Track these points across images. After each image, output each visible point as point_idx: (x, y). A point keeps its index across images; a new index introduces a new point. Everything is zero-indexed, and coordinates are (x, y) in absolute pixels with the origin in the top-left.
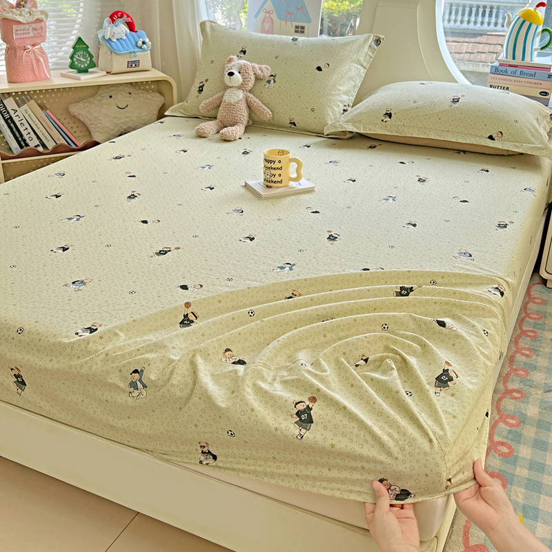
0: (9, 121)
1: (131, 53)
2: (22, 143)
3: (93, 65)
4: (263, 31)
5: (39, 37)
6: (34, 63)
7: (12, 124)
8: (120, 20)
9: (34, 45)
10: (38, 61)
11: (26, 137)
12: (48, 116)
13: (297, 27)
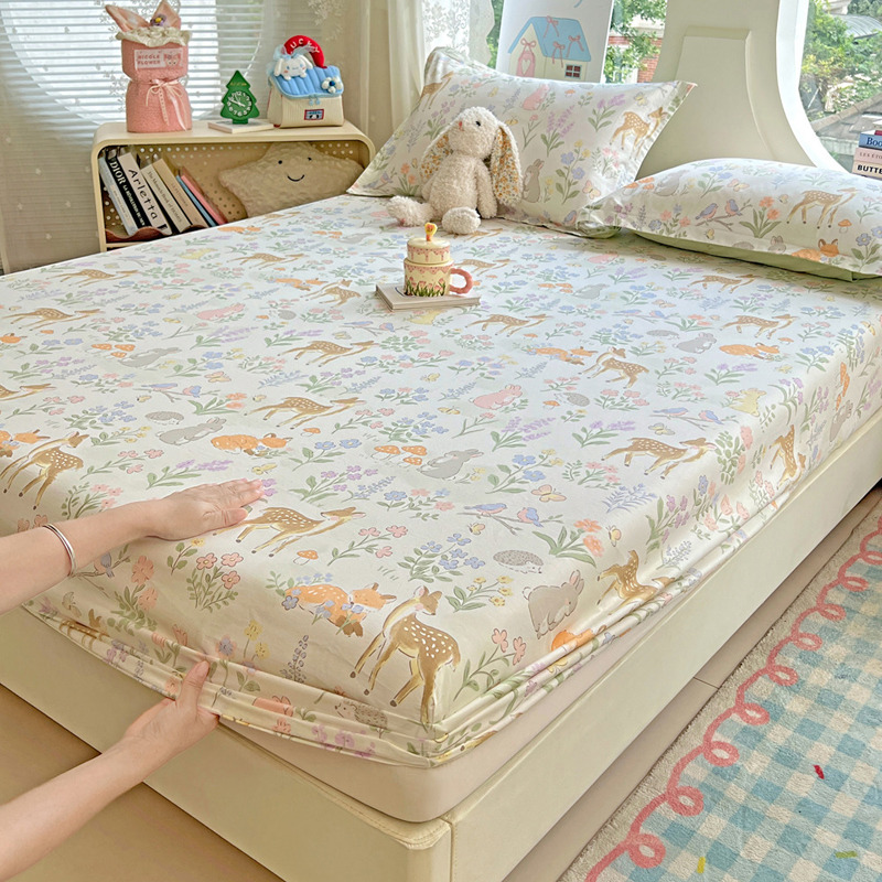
0: (125, 188)
1: (310, 97)
2: (142, 221)
4: (520, 73)
5: (174, 69)
6: (163, 105)
7: (128, 193)
8: (300, 48)
9: (166, 80)
10: (169, 103)
11: (148, 213)
12: (183, 185)
13: (569, 67)
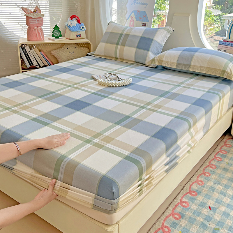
0: (27, 55)
1: (77, 31)
2: (31, 64)
3: (61, 36)
5: (40, 24)
6: (37, 34)
7: (27, 57)
8: (74, 19)
9: (38, 27)
10: (39, 33)
11: (33, 62)
12: (42, 54)
13: (143, 24)
